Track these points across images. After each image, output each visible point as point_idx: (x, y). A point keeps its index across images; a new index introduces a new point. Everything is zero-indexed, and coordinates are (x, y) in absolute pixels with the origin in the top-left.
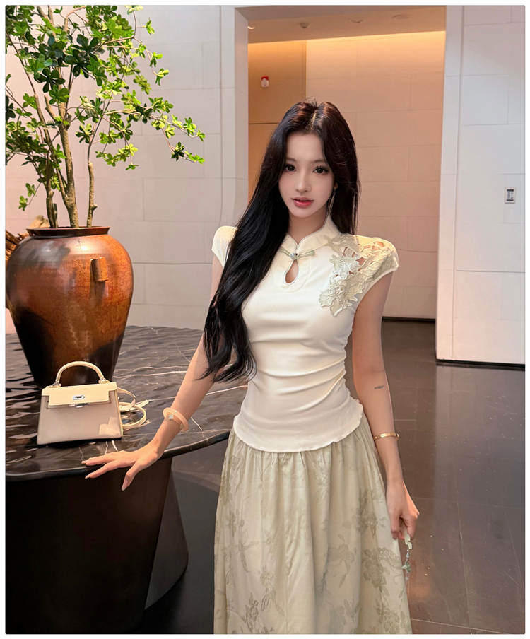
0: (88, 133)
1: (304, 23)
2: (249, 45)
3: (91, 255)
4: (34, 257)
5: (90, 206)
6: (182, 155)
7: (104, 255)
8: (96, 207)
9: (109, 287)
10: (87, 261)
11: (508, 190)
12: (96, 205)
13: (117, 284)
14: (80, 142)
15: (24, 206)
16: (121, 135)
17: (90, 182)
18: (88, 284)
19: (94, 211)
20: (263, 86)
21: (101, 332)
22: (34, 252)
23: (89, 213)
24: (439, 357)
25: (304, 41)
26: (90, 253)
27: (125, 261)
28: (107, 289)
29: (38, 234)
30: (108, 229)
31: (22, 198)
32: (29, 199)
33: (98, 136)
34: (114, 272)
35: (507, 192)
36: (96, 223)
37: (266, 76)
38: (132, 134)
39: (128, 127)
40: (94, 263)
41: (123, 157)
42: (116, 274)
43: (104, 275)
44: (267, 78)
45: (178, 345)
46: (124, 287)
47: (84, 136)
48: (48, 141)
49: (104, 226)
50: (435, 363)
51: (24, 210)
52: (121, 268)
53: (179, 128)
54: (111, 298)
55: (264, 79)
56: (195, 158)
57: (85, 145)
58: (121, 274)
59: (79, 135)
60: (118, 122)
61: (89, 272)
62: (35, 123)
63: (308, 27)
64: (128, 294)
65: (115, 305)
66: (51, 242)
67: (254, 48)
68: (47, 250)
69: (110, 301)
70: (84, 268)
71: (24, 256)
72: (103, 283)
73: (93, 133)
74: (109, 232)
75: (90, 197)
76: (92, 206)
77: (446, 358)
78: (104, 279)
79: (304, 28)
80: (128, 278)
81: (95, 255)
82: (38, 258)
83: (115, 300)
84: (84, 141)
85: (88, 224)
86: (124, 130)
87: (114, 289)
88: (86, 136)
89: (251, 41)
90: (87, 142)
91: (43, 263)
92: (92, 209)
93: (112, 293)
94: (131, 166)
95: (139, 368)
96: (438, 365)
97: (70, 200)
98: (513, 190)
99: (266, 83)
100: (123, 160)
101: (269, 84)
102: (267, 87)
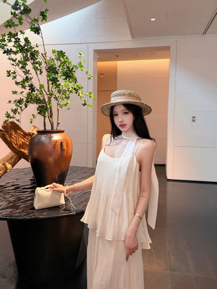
0: (57, 97)
1: (117, 55)
2: (98, 62)
3: (60, 140)
4: (41, 140)
5: (58, 123)
6: (86, 104)
7: (64, 140)
8: (60, 123)
9: (66, 151)
10: (59, 142)
12: (60, 122)
13: (68, 150)
15: (31, 122)
16: (66, 98)
17: (58, 114)
18: (59, 150)
19: (59, 124)
20: (101, 77)
21: (63, 167)
22: (40, 139)
23: (57, 125)
24: (168, 178)
25: (116, 62)
26: (60, 139)
27: (70, 142)
28: (65, 152)
29: (40, 132)
30: (64, 131)
31: (31, 119)
32: (33, 120)
34: (67, 146)
35: (192, 118)
36: (60, 128)
37: (102, 74)
38: (69, 97)
39: (69, 95)
40: (61, 143)
41: (66, 105)
42: (68, 147)
43: (65, 147)
44: (103, 75)
45: (83, 172)
46: (70, 151)
47: (56, 98)
48: (44, 100)
49: (63, 130)
50: (166, 180)
51: (31, 124)
52: (70, 145)
53: (87, 95)
54: (66, 155)
55: (102, 75)
56: (91, 106)
58: (70, 147)
59: (54, 98)
60: (66, 93)
61: (59, 145)
62: (41, 94)
63: (119, 57)
64: (71, 154)
65: (67, 158)
66: (45, 135)
68: (44, 138)
69: (66, 156)
70: (58, 144)
71: (36, 140)
72: (64, 150)
73: (59, 97)
74: (64, 132)
75: (58, 119)
76: (58, 122)
77: (171, 179)
78: (65, 149)
79: (117, 57)
80: (71, 148)
81: (61, 140)
82: (42, 141)
83: (68, 156)
84: (56, 100)
85: (57, 129)
86: (67, 96)
87: (67, 152)
88: (57, 98)
89: (98, 61)
91: (44, 142)
92: (58, 124)
93: (67, 153)
94: (69, 109)
95: (72, 181)
96: (168, 181)
97: (52, 121)
98: (195, 117)
99: (102, 76)
100: (65, 106)
101: (103, 76)
102: (103, 78)
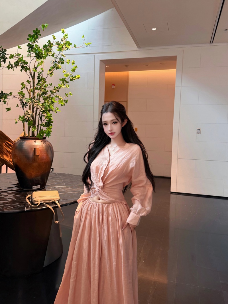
1: (127, 66)
11: (198, 129)
24: (172, 191)
25: (128, 72)
35: (197, 130)
37: (113, 84)
50: (170, 193)
63: (129, 67)
67: (107, 74)
77: (174, 191)
96: (171, 194)
98: (200, 129)
102: (114, 88)
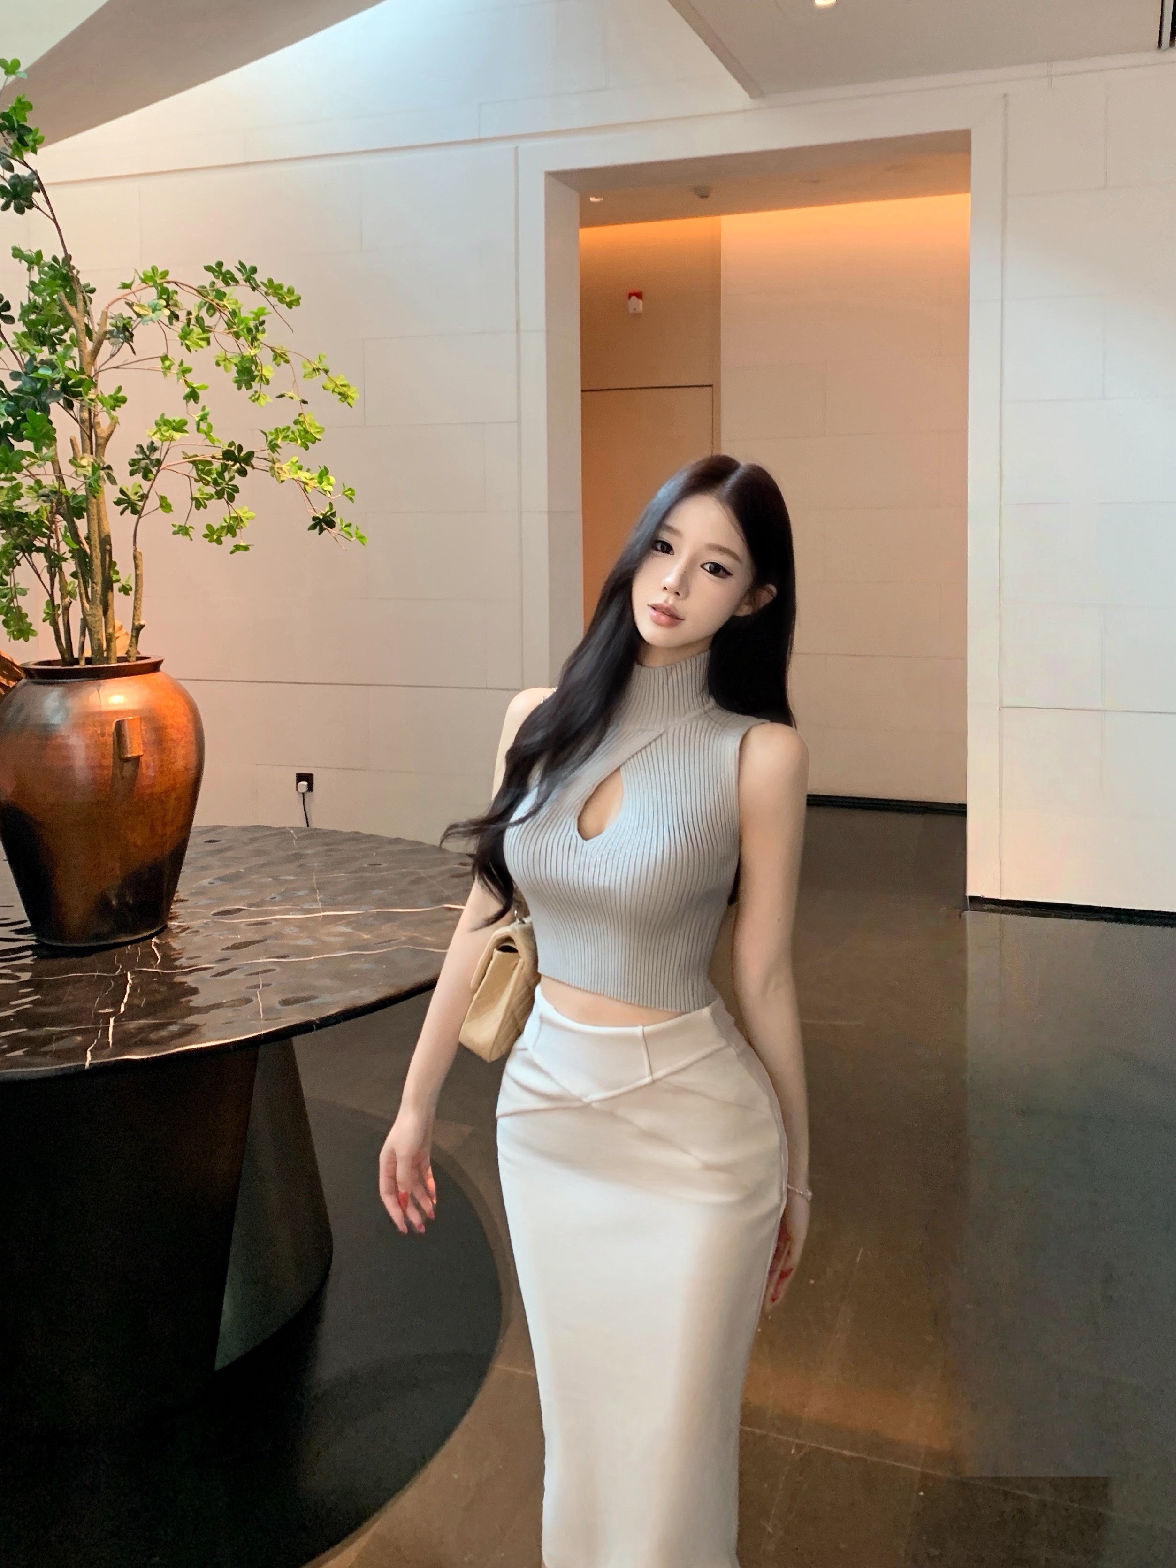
0: (134, 498)
1: (701, 189)
2: (582, 231)
3: (116, 713)
4: (22, 716)
5: (133, 624)
7: (140, 712)
8: (142, 627)
9: (148, 767)
10: (109, 723)
12: (142, 623)
13: (162, 760)
14: (122, 513)
17: (136, 583)
18: (109, 762)
19: (142, 632)
20: (631, 310)
21: (135, 844)
23: (132, 636)
24: (973, 890)
25: (716, 218)
26: (119, 708)
27: (182, 720)
28: (143, 769)
30: (159, 663)
33: (153, 502)
34: (158, 741)
36: (142, 652)
37: (635, 291)
40: (119, 725)
42: (163, 744)
43: (138, 746)
44: (639, 295)
46: (180, 763)
47: (128, 504)
49: (155, 658)
50: (963, 903)
52: (173, 733)
54: (152, 787)
55: (634, 298)
57: (130, 518)
58: (173, 742)
59: (118, 503)
61: (110, 741)
63: (714, 194)
64: (183, 779)
65: (160, 798)
68: (52, 703)
69: (148, 791)
70: (103, 735)
72: (136, 760)
73: (144, 497)
74: (162, 668)
75: (135, 607)
78: (135, 755)
79: (702, 197)
80: (183, 751)
81: (125, 711)
83: (160, 789)
84: (128, 511)
85: (128, 656)
87: (158, 770)
88: (132, 503)
89: (586, 225)
90: (135, 512)
92: (137, 630)
95: (222, 908)
97: (94, 615)
99: (637, 305)
101: (644, 307)
102: (640, 314)
